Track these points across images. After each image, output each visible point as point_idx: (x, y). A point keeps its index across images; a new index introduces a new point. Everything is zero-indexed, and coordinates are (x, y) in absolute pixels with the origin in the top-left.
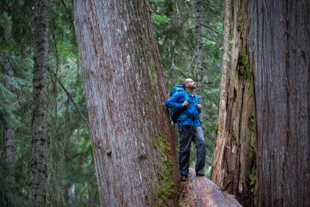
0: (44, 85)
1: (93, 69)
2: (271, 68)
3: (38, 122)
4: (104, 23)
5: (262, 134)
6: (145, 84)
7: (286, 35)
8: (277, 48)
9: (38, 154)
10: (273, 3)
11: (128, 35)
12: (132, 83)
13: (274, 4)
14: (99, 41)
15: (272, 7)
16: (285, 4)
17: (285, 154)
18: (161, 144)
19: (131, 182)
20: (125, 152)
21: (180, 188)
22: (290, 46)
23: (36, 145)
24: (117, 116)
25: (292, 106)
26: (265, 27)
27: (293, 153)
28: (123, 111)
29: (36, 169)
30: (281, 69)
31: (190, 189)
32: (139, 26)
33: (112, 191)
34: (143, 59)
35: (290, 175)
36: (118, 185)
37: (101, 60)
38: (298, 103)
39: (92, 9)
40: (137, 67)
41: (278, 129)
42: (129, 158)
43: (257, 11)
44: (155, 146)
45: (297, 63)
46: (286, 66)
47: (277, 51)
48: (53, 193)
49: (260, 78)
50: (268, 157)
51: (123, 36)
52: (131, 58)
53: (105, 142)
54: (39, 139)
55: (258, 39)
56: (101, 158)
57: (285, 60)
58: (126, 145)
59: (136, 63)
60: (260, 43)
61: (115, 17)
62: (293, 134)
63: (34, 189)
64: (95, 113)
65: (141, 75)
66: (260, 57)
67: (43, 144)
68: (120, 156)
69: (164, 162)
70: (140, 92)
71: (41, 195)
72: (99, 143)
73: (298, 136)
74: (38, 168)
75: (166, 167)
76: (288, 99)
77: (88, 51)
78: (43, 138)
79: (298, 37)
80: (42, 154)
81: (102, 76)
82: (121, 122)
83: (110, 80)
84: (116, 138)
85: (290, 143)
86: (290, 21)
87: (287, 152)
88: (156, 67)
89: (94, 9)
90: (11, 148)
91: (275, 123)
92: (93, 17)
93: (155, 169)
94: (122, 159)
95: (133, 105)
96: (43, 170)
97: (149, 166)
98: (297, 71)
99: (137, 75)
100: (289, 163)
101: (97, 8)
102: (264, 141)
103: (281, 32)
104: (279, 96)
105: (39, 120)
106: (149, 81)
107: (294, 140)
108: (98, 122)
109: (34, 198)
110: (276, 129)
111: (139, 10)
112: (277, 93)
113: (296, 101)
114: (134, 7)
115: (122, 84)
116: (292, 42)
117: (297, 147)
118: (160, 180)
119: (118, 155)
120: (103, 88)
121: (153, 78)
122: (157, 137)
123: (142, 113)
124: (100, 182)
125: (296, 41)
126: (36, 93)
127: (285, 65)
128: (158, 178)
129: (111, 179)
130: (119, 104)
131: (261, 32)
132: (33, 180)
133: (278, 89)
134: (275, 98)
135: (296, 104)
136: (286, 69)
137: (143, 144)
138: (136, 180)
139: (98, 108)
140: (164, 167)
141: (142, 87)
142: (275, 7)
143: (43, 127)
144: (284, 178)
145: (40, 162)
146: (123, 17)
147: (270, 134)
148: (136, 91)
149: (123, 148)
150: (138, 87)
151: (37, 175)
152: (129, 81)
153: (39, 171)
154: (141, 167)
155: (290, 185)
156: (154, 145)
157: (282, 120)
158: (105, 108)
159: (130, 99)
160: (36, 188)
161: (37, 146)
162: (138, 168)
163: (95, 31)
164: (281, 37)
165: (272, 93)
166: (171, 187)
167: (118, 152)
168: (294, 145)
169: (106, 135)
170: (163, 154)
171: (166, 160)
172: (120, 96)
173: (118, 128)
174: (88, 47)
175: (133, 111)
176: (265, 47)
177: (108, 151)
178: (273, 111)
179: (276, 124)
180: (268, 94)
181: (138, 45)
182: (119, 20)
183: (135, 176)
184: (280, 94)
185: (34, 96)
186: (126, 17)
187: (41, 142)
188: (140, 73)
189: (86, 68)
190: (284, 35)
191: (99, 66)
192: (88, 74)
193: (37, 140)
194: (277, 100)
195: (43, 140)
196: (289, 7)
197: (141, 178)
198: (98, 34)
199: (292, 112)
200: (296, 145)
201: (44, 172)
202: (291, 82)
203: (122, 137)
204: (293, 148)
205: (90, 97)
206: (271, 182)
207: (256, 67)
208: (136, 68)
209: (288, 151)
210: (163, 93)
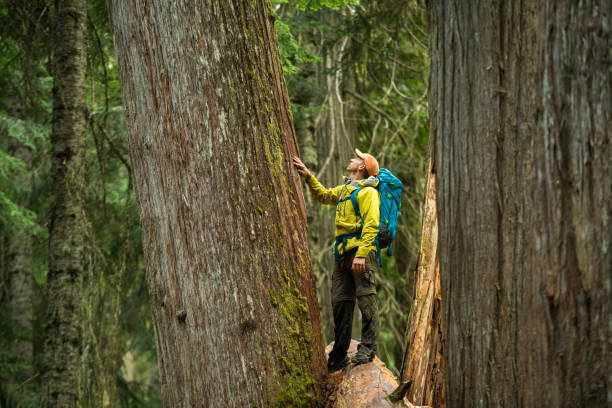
0: (75, 150)
1: (149, 139)
2: (468, 163)
3: (63, 233)
4: (172, 44)
5: (448, 292)
6: (257, 173)
7: (498, 98)
8: (479, 122)
9: (61, 303)
10: (473, 32)
11: (223, 70)
12: (230, 171)
13: (476, 34)
14: (162, 80)
15: (471, 41)
16: (498, 34)
17: (493, 333)
18: (289, 298)
19: (224, 377)
20: (213, 315)
21: (327, 389)
22: (506, 120)
23: (57, 283)
24: (198, 239)
25: (507, 239)
26: (456, 80)
27: (508, 332)
28: (211, 229)
29: (56, 337)
30: (486, 164)
31: (342, 393)
32: (246, 50)
33: (187, 395)
34: (253, 119)
35: (502, 377)
36: (198, 384)
37: (165, 121)
38: (520, 232)
39: (147, 13)
40: (241, 137)
41: (478, 284)
42: (222, 327)
43: (443, 47)
44: (276, 302)
45: (520, 153)
46: (497, 159)
47: (479, 130)
48: (94, 391)
49: (446, 182)
50: (459, 341)
51: (212, 70)
52: (227, 118)
53: (173, 292)
54: (64, 269)
55: (443, 105)
56: (166, 326)
57: (494, 146)
58: (215, 300)
59: (238, 129)
60: (448, 113)
61: (195, 31)
62: (509, 294)
63: (52, 380)
64: (154, 233)
65: (249, 155)
66: (447, 139)
67: (73, 281)
68: (203, 323)
69: (294, 335)
70: (246, 191)
71: (67, 393)
72: (162, 296)
73: (519, 299)
74: (62, 333)
75: (297, 347)
76: (500, 226)
77: (140, 101)
78: (74, 266)
79: (523, 99)
80: (70, 302)
81: (168, 156)
82: (206, 251)
83: (185, 163)
84: (196, 285)
85: (502, 312)
86: (506, 69)
87: (496, 331)
88: (281, 136)
89: (152, 12)
90: (23, 276)
91: (473, 272)
92: (149, 30)
93: (273, 350)
94: (207, 330)
95: (231, 217)
96: (73, 337)
97: (261, 345)
98: (518, 170)
99: (240, 155)
100: (499, 354)
101: (158, 10)
102: (452, 307)
103: (488, 90)
104: (482, 218)
105: (64, 227)
106: (266, 166)
107: (511, 306)
108: (159, 252)
109: (51, 401)
110: (476, 284)
111: (246, 15)
112: (478, 212)
113: (516, 228)
114: (236, 8)
115: (209, 172)
116: (510, 111)
117: (517, 321)
118: (283, 373)
119: (200, 322)
120: (171, 181)
121: (275, 159)
122: (279, 283)
123: (249, 234)
124: (164, 377)
125: (518, 108)
126: (58, 167)
127: (494, 158)
128: (279, 369)
129: (186, 372)
130: (201, 215)
131: (449, 90)
132: (50, 360)
133: (481, 205)
134: (475, 223)
135: (516, 235)
136: (497, 165)
137: (250, 299)
138: (236, 373)
139: (161, 222)
140: (292, 347)
141: (250, 179)
142: (477, 40)
143: (73, 244)
144: (489, 381)
145: (66, 320)
146: (211, 31)
147: (463, 295)
148: (237, 187)
149: (209, 306)
150: (242, 180)
151: (60, 348)
152: (223, 167)
153: (64, 341)
154: (246, 347)
155: (501, 395)
156: (272, 301)
157: (486, 267)
158: (174, 221)
159: (225, 203)
160: (56, 378)
161: (60, 284)
162: (238, 349)
163: (154, 59)
164: (487, 101)
165: (468, 213)
166: (307, 388)
167: (199, 314)
168: (511, 316)
169: (176, 278)
170: (291, 319)
171: (298, 332)
172: (202, 199)
173: (200, 264)
174: (142, 93)
175: (230, 229)
176: (456, 121)
177: (179, 312)
178: (470, 250)
179: (476, 274)
180: (462, 214)
181: (244, 89)
182: (204, 37)
183: (233, 364)
184: (483, 215)
185: (54, 174)
186: (218, 31)
187: (68, 277)
188: (246, 149)
189: (137, 136)
190: (494, 96)
191: (162, 134)
192: (140, 149)
193: (61, 271)
194: (478, 226)
195: (73, 272)
196: (506, 40)
197: (245, 370)
198: (159, 67)
199: (508, 251)
200: (514, 315)
201: (76, 343)
202: (506, 190)
203: (207, 283)
204: (509, 323)
205: (144, 197)
206: (464, 390)
207: (440, 160)
208: (238, 137)
209: (498, 328)
210: (295, 190)
